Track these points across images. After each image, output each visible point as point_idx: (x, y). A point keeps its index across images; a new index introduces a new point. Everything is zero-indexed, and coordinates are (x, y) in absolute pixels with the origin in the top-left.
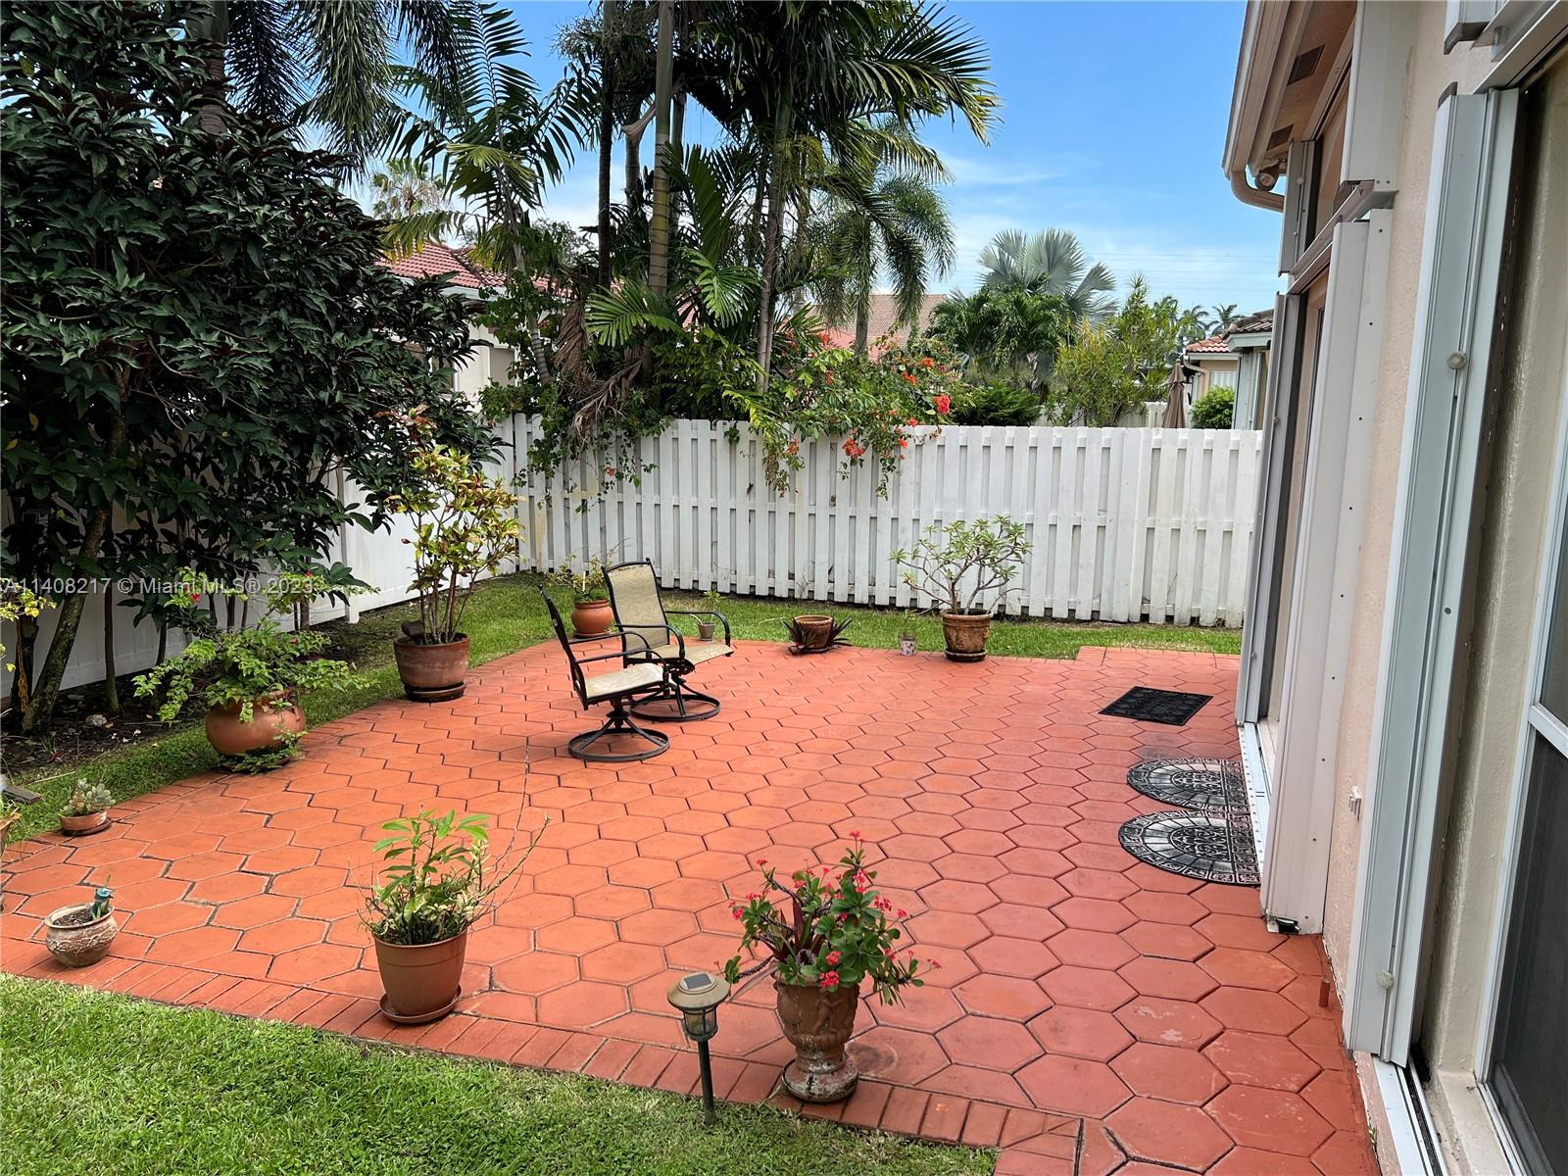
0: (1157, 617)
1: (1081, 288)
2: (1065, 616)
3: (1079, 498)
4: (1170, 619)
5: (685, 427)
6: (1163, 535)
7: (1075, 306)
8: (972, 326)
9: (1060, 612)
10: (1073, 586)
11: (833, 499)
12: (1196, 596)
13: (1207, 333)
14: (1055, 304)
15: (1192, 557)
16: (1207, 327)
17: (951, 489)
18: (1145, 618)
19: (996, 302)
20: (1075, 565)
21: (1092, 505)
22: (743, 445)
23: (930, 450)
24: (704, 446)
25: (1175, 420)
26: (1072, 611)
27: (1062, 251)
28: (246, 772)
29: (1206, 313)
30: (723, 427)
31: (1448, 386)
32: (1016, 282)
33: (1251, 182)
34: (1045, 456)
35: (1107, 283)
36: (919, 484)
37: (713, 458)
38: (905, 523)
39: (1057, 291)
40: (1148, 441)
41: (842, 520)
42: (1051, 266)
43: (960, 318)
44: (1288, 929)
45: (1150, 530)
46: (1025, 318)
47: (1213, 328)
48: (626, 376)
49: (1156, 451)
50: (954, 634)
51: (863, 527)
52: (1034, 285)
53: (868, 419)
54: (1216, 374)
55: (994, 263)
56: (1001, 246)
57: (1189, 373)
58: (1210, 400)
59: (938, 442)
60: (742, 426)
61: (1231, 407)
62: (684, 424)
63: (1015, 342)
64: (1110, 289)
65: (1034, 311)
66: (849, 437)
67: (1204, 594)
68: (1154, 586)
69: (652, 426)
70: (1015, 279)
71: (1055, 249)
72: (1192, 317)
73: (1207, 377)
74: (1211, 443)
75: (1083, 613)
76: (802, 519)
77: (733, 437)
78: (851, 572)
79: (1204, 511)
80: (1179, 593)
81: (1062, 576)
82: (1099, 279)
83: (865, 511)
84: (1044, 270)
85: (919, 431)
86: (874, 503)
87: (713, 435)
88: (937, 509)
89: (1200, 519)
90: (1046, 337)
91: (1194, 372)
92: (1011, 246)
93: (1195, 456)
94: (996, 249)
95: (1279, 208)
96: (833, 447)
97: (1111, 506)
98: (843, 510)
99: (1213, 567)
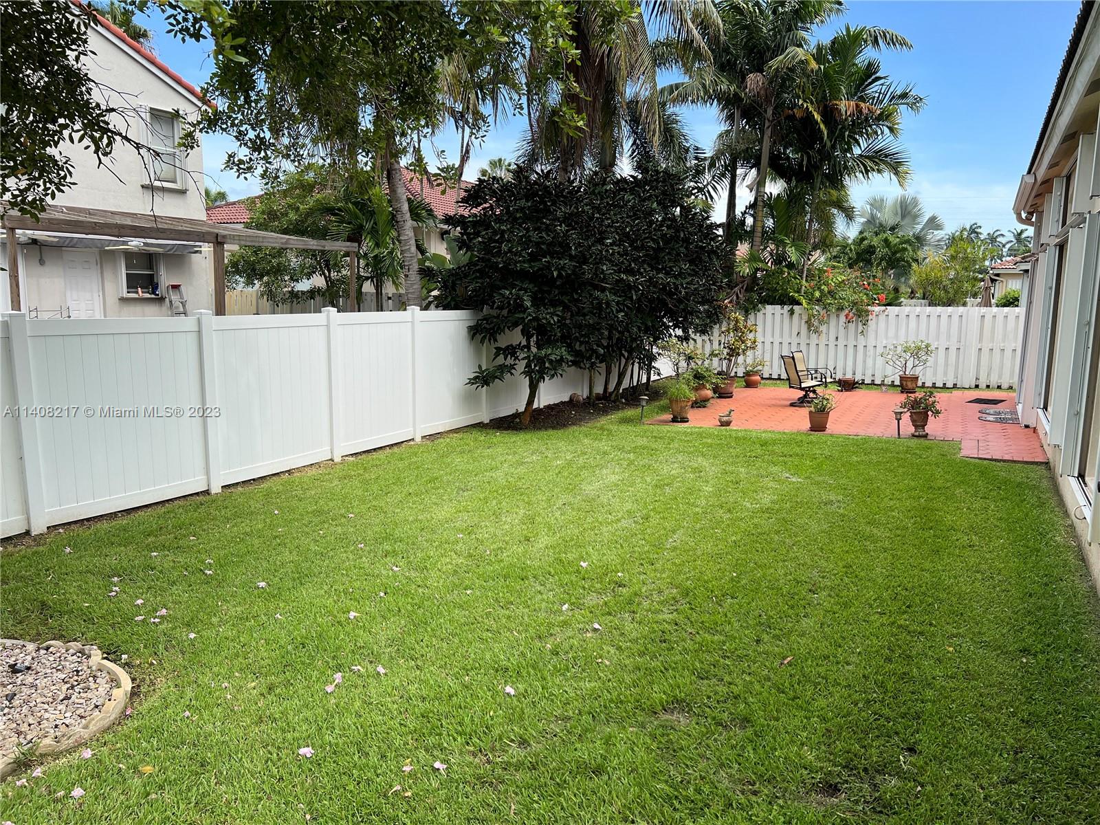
0: (983, 385)
1: (922, 229)
2: (942, 386)
3: (949, 337)
4: (988, 387)
5: (769, 308)
6: (985, 351)
7: (920, 240)
8: (857, 253)
9: (939, 384)
10: (945, 374)
11: (837, 338)
12: (1000, 377)
13: (1004, 250)
14: (908, 242)
15: (998, 360)
16: (1004, 246)
17: (891, 333)
18: (977, 386)
19: (871, 241)
20: (946, 365)
21: (954, 339)
22: (796, 316)
23: (882, 317)
24: (778, 317)
25: (987, 304)
26: (945, 384)
27: (910, 208)
28: (700, 407)
29: (1002, 235)
30: (787, 308)
31: (1049, 291)
32: (881, 228)
33: (1024, 215)
34: (933, 320)
35: (939, 226)
36: (877, 332)
37: (782, 322)
38: (870, 348)
39: (909, 232)
40: (979, 313)
41: (841, 347)
42: (903, 217)
43: (851, 250)
44: (1027, 427)
45: (980, 349)
46: (890, 249)
47: (1008, 246)
48: (742, 288)
49: (983, 317)
50: (904, 383)
51: (851, 350)
52: (893, 229)
53: (855, 304)
54: (1010, 282)
55: (867, 216)
56: (871, 205)
57: (993, 281)
58: (1006, 297)
59: (886, 313)
60: (796, 308)
61: (1018, 301)
62: (769, 307)
63: (884, 264)
64: (941, 229)
65: (896, 245)
66: (847, 311)
67: (1003, 376)
68: (981, 373)
69: (755, 308)
70: (881, 225)
71: (906, 206)
72: (992, 239)
73: (1005, 283)
74: (1007, 313)
75: (950, 385)
76: (822, 347)
77: (792, 312)
78: (845, 369)
79: (1004, 342)
80: (992, 375)
81: (940, 370)
82: (933, 223)
83: (851, 343)
84: (898, 219)
85: (877, 309)
86: (856, 339)
87: (782, 312)
88: (885, 342)
89: (1002, 345)
90: (903, 260)
91: (996, 280)
92: (877, 205)
93: (1000, 319)
94: (868, 207)
95: (1033, 225)
96: (838, 316)
97: (963, 340)
98: (841, 342)
99: (1007, 363)
